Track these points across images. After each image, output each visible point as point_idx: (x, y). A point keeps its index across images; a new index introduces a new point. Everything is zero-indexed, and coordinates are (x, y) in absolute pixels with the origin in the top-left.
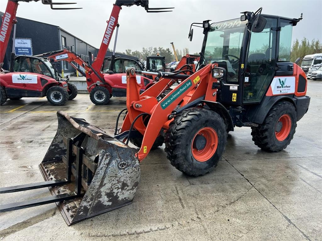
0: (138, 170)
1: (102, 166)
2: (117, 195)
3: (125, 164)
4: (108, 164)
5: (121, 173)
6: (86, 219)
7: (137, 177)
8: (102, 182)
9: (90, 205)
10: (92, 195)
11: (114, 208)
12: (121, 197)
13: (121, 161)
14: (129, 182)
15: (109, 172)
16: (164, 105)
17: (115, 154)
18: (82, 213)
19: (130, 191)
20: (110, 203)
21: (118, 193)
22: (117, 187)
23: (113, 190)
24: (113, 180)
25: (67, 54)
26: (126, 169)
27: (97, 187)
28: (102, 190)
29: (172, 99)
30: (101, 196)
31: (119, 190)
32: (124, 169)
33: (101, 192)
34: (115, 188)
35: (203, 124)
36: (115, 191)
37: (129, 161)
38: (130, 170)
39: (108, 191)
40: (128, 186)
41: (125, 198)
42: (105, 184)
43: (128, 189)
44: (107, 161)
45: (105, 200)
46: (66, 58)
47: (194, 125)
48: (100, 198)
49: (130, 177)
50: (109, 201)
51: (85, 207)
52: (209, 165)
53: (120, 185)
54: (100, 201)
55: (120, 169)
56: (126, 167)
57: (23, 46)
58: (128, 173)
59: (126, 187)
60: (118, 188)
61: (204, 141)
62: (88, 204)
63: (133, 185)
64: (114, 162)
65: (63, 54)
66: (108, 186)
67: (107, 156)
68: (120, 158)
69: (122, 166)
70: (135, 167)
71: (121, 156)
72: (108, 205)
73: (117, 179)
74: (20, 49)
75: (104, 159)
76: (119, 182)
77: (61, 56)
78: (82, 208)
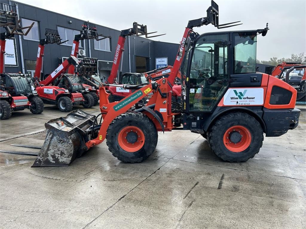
0: (72, 146)
1: (48, 139)
2: (58, 158)
3: (62, 140)
4: (52, 138)
5: (60, 145)
6: (40, 167)
7: (71, 151)
8: (48, 148)
9: (42, 159)
10: (43, 154)
11: (57, 166)
12: (61, 160)
13: (59, 138)
14: (65, 152)
15: (52, 143)
16: (116, 108)
17: (55, 133)
18: (38, 162)
19: (67, 158)
20: (54, 162)
21: (58, 157)
22: (57, 153)
23: (55, 154)
24: (55, 148)
25: (170, 69)
26: (63, 144)
27: (46, 150)
28: (49, 152)
29: (123, 104)
30: (48, 156)
31: (59, 155)
32: (62, 143)
33: (48, 154)
34: (57, 154)
35: (127, 123)
36: (57, 155)
37: (65, 139)
38: (66, 145)
39: (53, 154)
40: (65, 155)
41: (64, 162)
42: (50, 150)
43: (65, 156)
44: (51, 136)
45: (50, 158)
46: (169, 72)
47: (118, 123)
48: (48, 157)
49: (66, 149)
50: (53, 160)
51: (39, 159)
52: (136, 156)
53: (59, 152)
54: (48, 159)
55: (59, 143)
56: (63, 143)
57: (161, 63)
58: (65, 146)
59: (64, 155)
60: (59, 154)
61: (135, 137)
62: (41, 158)
63: (68, 155)
64: (55, 138)
65: (167, 69)
66: (52, 151)
67: (50, 133)
68: (58, 136)
69: (60, 141)
70: (69, 144)
71: (59, 135)
72: (53, 163)
73: (57, 148)
74: (160, 66)
75: (49, 135)
76: (58, 150)
77: (166, 71)
78: (38, 160)
